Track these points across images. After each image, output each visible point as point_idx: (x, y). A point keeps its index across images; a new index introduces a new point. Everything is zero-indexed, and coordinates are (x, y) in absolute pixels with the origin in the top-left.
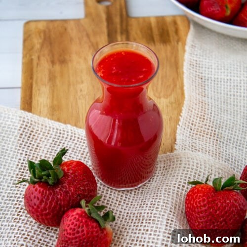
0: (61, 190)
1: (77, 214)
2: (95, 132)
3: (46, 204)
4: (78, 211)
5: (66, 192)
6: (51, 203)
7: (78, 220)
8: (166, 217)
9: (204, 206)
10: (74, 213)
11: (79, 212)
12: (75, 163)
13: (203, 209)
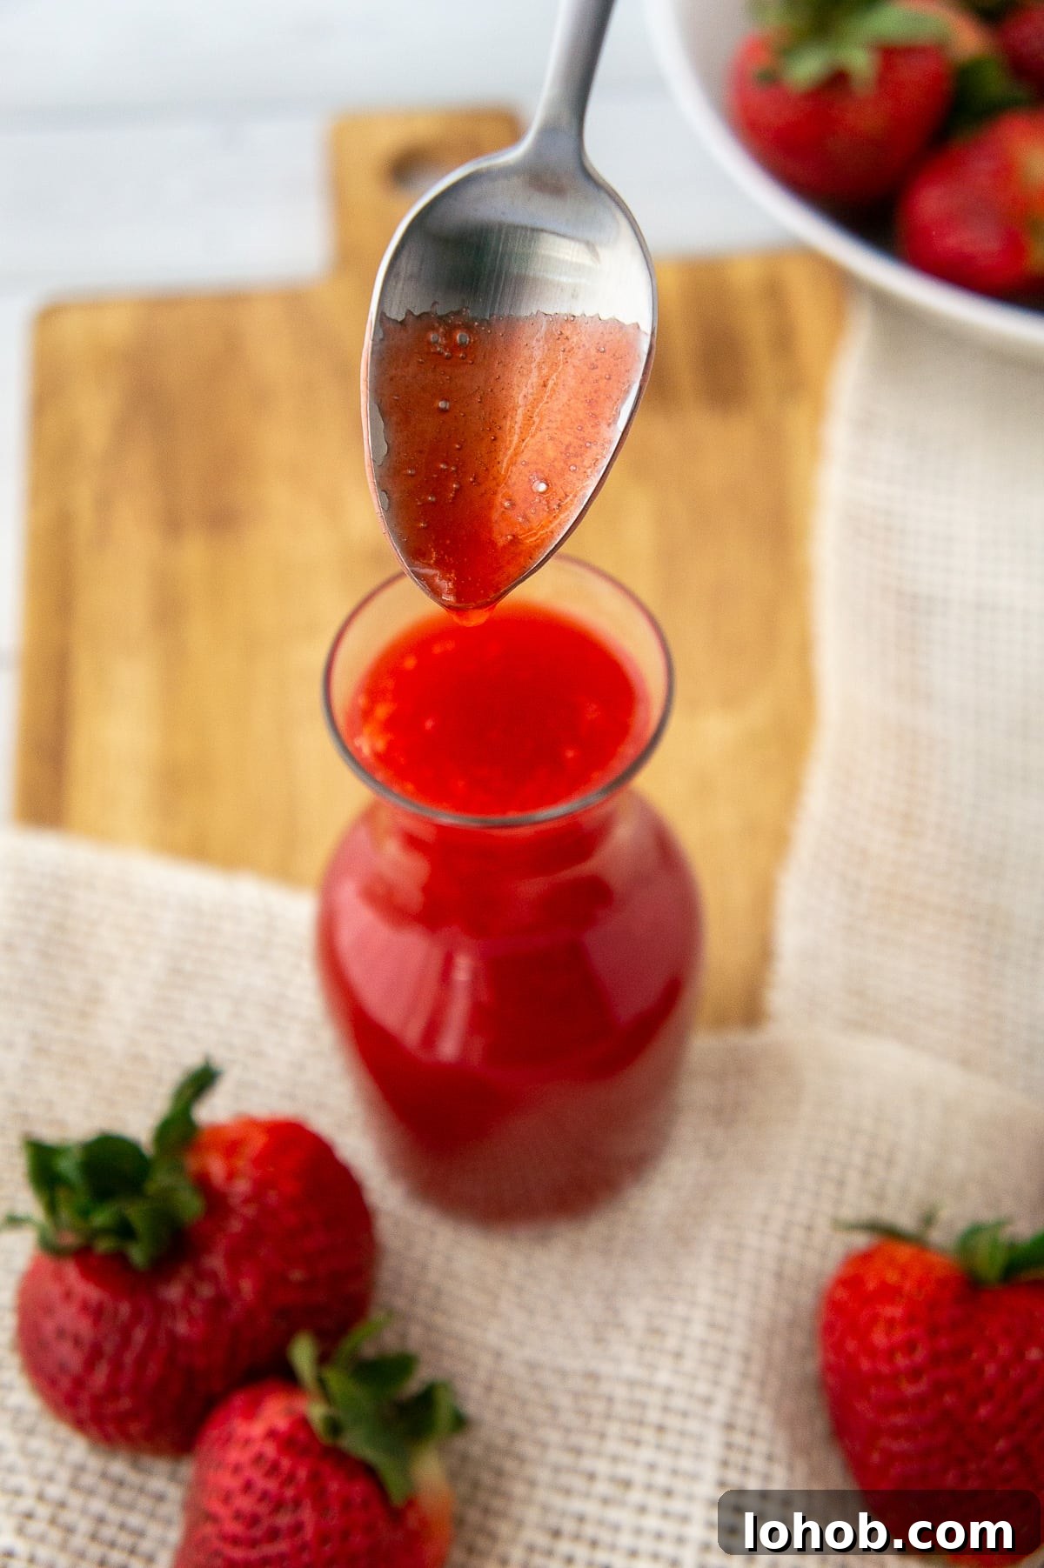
0: (191, 1292)
1: (272, 1434)
2: (357, 972)
3: (117, 1366)
4: (275, 1413)
5: (220, 1303)
6: (141, 1362)
7: (273, 1469)
8: (718, 1412)
9: (914, 1374)
10: (257, 1429)
11: (282, 1424)
12: (258, 1141)
13: (910, 1390)
